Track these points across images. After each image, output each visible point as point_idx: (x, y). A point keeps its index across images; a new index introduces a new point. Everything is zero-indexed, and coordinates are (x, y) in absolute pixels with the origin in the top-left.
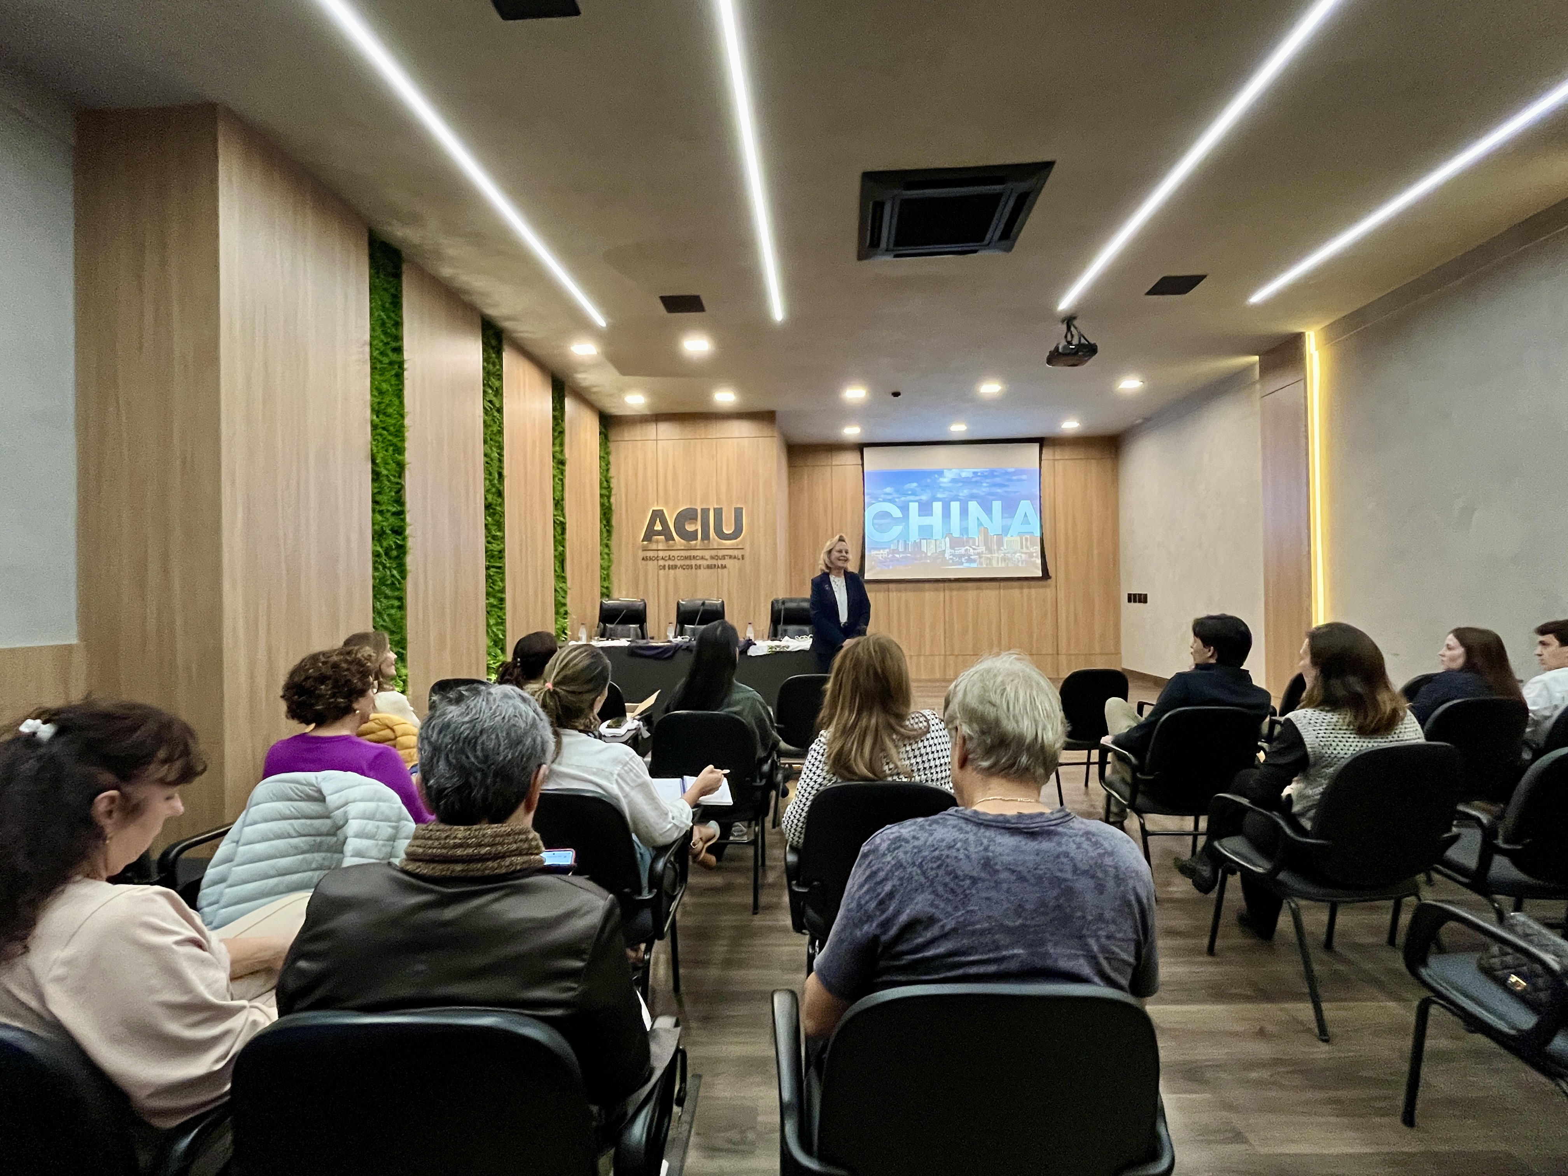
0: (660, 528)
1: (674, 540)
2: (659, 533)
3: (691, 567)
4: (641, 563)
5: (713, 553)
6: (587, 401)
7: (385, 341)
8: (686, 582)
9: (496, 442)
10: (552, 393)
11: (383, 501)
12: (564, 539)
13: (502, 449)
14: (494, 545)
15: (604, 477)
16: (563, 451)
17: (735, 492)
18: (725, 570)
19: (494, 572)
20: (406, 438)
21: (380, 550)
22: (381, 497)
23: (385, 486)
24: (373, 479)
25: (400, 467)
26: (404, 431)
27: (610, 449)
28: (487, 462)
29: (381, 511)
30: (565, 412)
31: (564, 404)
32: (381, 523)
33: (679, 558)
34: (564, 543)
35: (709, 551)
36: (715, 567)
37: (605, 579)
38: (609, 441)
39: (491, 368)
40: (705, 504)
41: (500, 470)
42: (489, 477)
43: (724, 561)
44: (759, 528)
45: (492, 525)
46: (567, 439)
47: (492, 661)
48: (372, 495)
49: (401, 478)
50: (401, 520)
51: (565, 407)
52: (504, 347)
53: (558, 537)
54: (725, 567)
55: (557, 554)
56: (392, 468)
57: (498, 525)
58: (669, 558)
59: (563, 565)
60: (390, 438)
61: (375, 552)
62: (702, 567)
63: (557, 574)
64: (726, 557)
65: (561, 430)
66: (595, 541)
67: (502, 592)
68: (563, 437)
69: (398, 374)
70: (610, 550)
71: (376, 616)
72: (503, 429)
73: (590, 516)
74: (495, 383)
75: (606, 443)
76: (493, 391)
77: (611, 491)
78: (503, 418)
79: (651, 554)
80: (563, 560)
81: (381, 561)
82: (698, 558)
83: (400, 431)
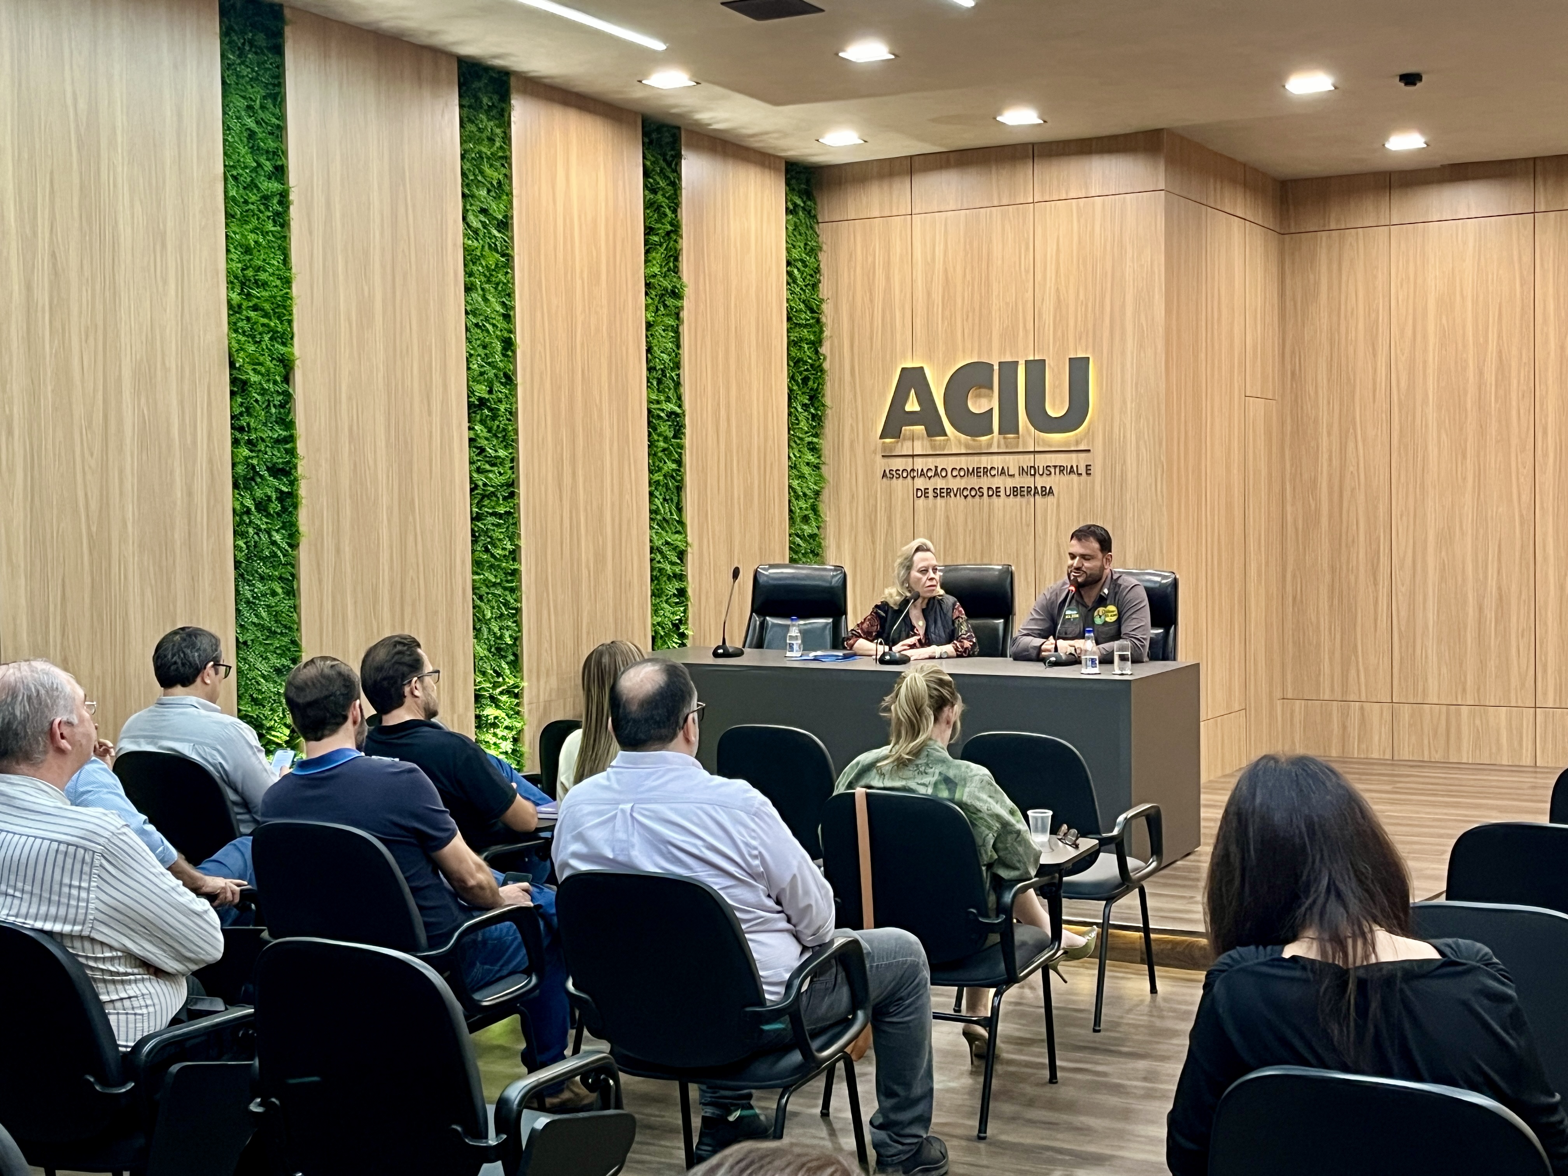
0: (916, 408)
1: (946, 435)
2: (912, 418)
3: (978, 492)
4: (880, 484)
6: (747, 149)
7: (255, 164)
8: (970, 527)
9: (498, 284)
10: (644, 157)
11: (252, 425)
12: (681, 447)
13: (509, 295)
14: (491, 475)
15: (804, 302)
16: (676, 270)
17: (1072, 323)
18: (1050, 498)
19: (493, 524)
20: (295, 317)
21: (249, 503)
22: (247, 419)
23: (257, 401)
24: (233, 393)
25: (285, 366)
26: (290, 306)
27: (820, 239)
28: (477, 325)
29: (250, 442)
30: (680, 188)
31: (677, 171)
32: (250, 461)
33: (955, 473)
34: (680, 455)
35: (1016, 457)
36: (1029, 492)
37: (806, 519)
38: (818, 223)
39: (484, 150)
40: (1008, 353)
41: (506, 335)
42: (481, 351)
43: (1049, 479)
44: (1124, 402)
45: (487, 439)
46: (686, 244)
47: (487, 685)
48: (232, 418)
49: (288, 383)
50: (287, 451)
51: (679, 178)
52: (512, 102)
53: (662, 444)
54: (1051, 492)
55: (658, 477)
56: (268, 371)
57: (504, 437)
58: (936, 474)
59: (675, 499)
60: (265, 321)
61: (238, 507)
62: (1002, 493)
63: (659, 517)
64: (1052, 470)
65: (669, 228)
66: (770, 442)
67: (514, 560)
68: (676, 241)
69: (277, 214)
70: (819, 457)
71: (243, 606)
72: (513, 257)
73: (758, 392)
74: (494, 175)
75: (812, 228)
76: (489, 191)
77: (821, 332)
78: (512, 238)
79: (898, 464)
80: (679, 489)
81: (250, 522)
82: (993, 472)
83: (285, 307)
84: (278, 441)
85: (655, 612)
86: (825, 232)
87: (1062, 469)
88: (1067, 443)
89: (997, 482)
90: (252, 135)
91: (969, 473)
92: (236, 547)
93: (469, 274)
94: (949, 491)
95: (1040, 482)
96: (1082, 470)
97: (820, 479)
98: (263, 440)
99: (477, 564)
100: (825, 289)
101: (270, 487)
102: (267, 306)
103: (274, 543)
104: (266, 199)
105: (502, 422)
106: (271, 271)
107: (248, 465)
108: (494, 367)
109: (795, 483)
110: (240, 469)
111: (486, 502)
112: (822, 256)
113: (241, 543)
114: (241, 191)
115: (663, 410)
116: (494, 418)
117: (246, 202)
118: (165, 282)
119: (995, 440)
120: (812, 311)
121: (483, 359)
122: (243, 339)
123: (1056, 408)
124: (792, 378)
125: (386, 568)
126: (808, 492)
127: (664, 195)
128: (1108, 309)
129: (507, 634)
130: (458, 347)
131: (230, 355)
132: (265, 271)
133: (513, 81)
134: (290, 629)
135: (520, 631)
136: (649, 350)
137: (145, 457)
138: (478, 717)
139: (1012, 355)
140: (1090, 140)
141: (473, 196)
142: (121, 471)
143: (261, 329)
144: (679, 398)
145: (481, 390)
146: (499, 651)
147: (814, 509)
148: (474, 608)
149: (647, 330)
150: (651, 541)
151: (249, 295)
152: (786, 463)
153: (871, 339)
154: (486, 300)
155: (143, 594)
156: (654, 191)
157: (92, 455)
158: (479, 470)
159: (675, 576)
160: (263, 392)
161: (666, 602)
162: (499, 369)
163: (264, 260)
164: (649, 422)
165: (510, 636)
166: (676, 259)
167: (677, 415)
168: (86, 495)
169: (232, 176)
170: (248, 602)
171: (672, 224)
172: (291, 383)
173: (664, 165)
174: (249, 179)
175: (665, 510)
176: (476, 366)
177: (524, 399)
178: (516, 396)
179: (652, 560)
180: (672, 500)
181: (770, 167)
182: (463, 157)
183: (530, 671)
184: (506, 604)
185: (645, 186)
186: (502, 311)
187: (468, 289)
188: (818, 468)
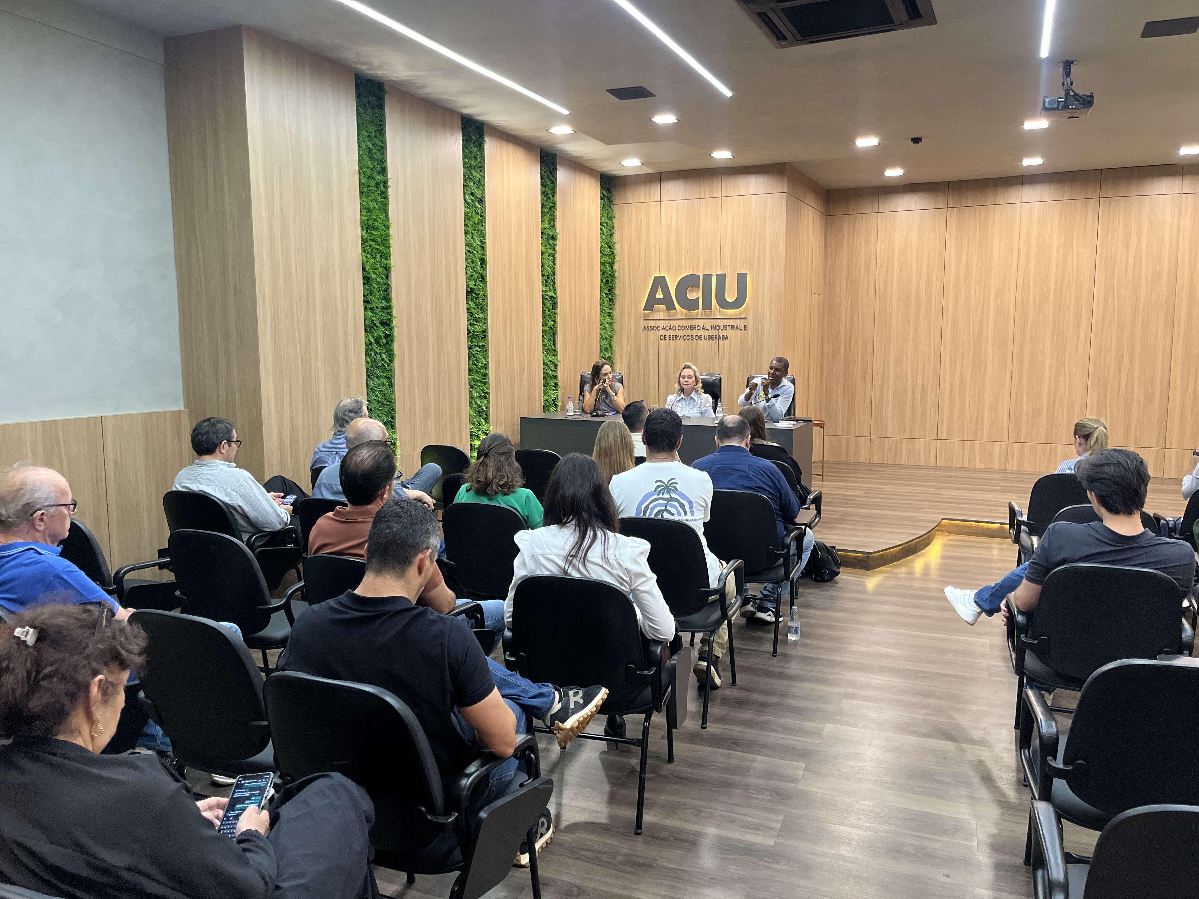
0: (662, 296)
1: (675, 309)
2: (660, 301)
3: (691, 338)
4: (642, 333)
5: (715, 323)
6: (584, 167)
7: (372, 166)
8: (686, 354)
9: (478, 231)
10: (541, 169)
11: (373, 300)
12: (555, 313)
13: (483, 237)
14: (476, 326)
15: (606, 243)
16: (553, 226)
18: (726, 341)
19: (477, 351)
20: (391, 245)
21: (372, 339)
22: (371, 297)
23: (374, 288)
24: (364, 284)
25: (387, 270)
26: (389, 240)
27: (614, 212)
28: (469, 251)
29: (372, 309)
30: (556, 185)
31: (555, 177)
32: (372, 318)
34: (555, 317)
36: (716, 338)
37: (606, 349)
38: (613, 204)
39: (473, 163)
40: (707, 271)
41: (482, 257)
42: (471, 265)
44: (764, 295)
45: (474, 308)
46: (559, 213)
47: (475, 430)
48: (364, 296)
49: (387, 279)
50: (388, 313)
51: (556, 180)
52: (486, 139)
53: (548, 312)
54: (727, 338)
55: (546, 328)
56: (379, 272)
57: (481, 307)
58: (670, 328)
60: (378, 247)
61: (368, 341)
63: (546, 348)
64: (728, 327)
65: (552, 205)
66: (592, 312)
67: (486, 368)
68: (554, 212)
69: (383, 192)
70: (612, 320)
71: (370, 392)
72: (485, 218)
73: (587, 287)
74: (477, 175)
75: (610, 207)
76: (474, 184)
77: (614, 258)
78: (485, 208)
80: (554, 334)
81: (373, 349)
82: (698, 328)
83: (386, 240)
84: (383, 308)
85: (545, 395)
86: (616, 209)
87: (732, 327)
88: (735, 314)
89: (700, 333)
90: (370, 151)
91: (686, 328)
92: (367, 362)
94: (676, 337)
96: (742, 327)
97: (613, 330)
98: (377, 307)
99: (471, 370)
100: (616, 238)
101: (381, 331)
102: (379, 240)
103: (383, 359)
104: (378, 184)
105: (481, 300)
106: (380, 221)
107: (370, 320)
108: (477, 273)
109: (602, 332)
110: (368, 322)
111: (474, 340)
112: (615, 221)
113: (369, 360)
114: (366, 180)
115: (548, 295)
116: (477, 298)
117: (368, 186)
118: (333, 226)
119: (700, 312)
120: (610, 248)
121: (472, 269)
122: (369, 256)
123: (730, 298)
124: (602, 280)
125: (432, 373)
126: (607, 336)
127: (549, 189)
128: (757, 250)
129: (483, 405)
130: (462, 263)
131: (363, 264)
132: (377, 221)
133: (486, 128)
135: (489, 403)
136: (542, 266)
137: (325, 316)
138: (471, 445)
139: (709, 271)
140: (750, 167)
141: (468, 186)
142: (315, 322)
143: (376, 251)
144: (555, 290)
145: (472, 284)
146: (479, 413)
147: (610, 345)
148: (469, 392)
149: (542, 255)
150: (543, 360)
151: (371, 233)
152: (599, 323)
153: (639, 262)
154: (473, 238)
156: (545, 186)
157: (301, 313)
159: (553, 376)
160: (377, 283)
161: (550, 389)
162: (479, 274)
163: (377, 216)
164: (543, 301)
165: (485, 405)
166: (554, 221)
167: (554, 298)
168: (299, 334)
169: (362, 172)
170: (372, 389)
171: (552, 202)
172: (389, 279)
173: (549, 173)
174: (369, 174)
175: (548, 343)
176: (470, 272)
177: (490, 289)
178: (486, 287)
179: (543, 369)
180: (552, 340)
181: (595, 176)
182: (464, 166)
183: (493, 423)
184: (483, 390)
185: (542, 183)
186: (480, 244)
187: (466, 233)
188: (612, 325)
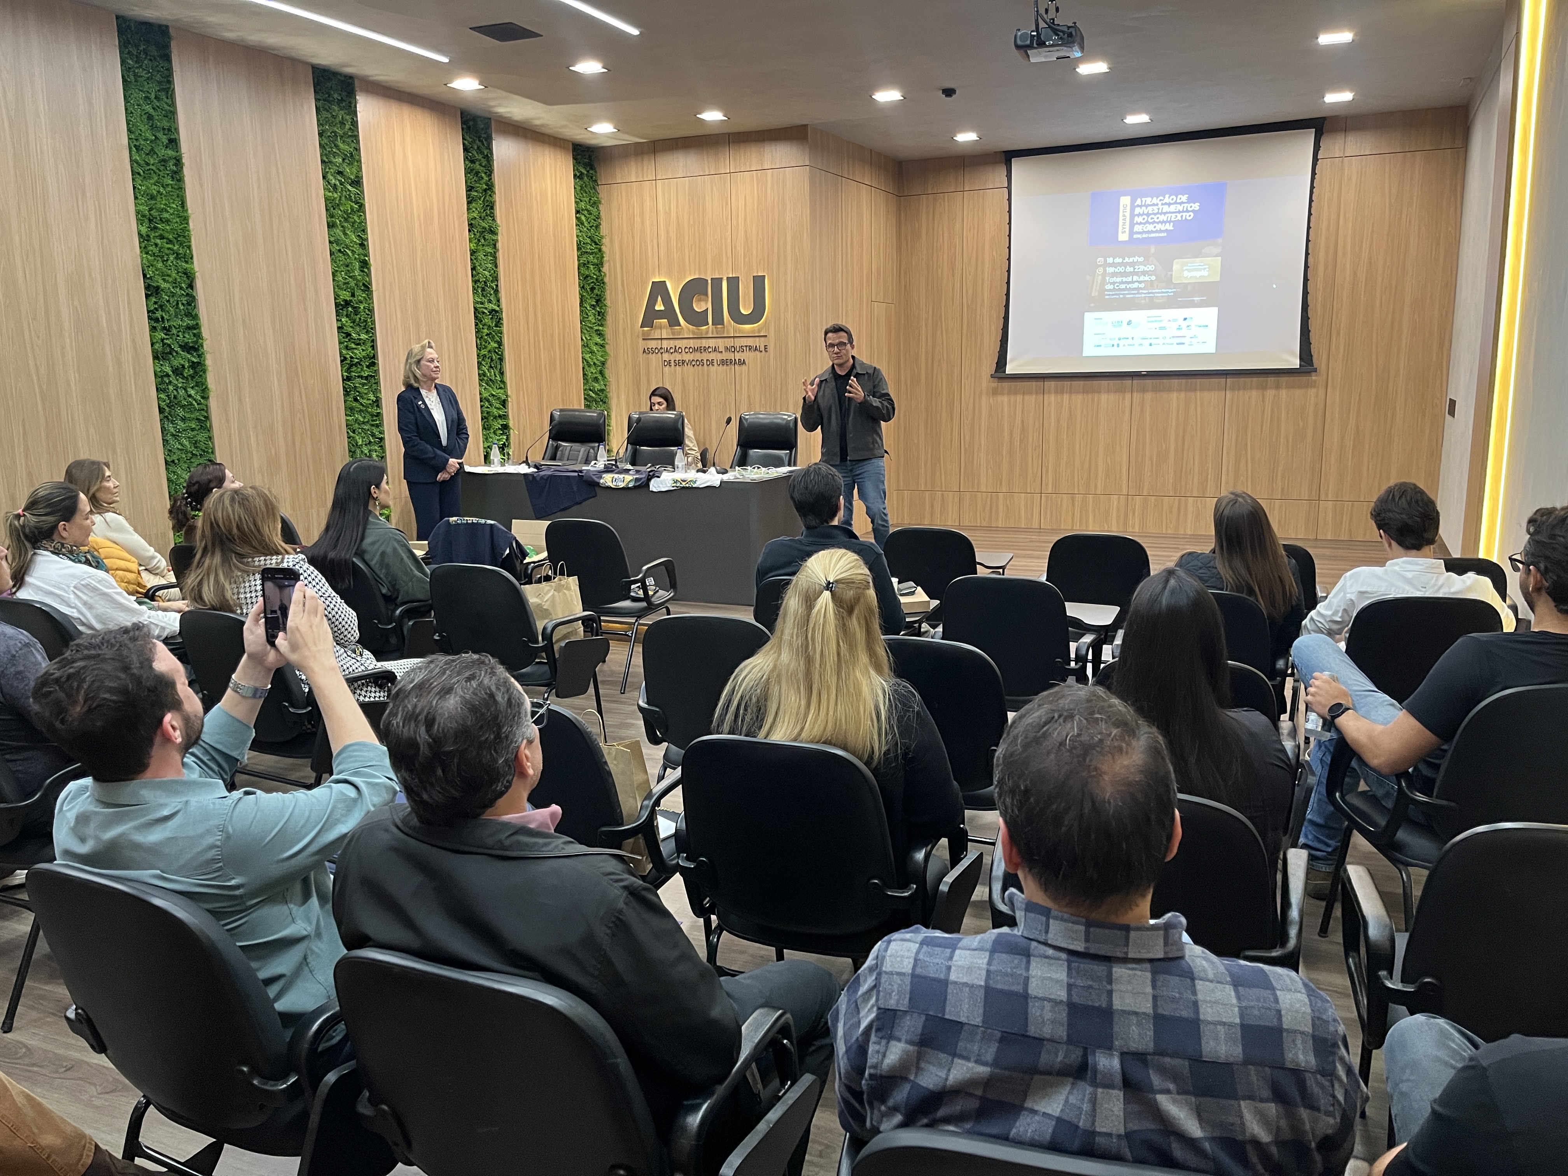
1: (680, 325)
2: (660, 315)
3: (701, 363)
4: (641, 357)
5: (730, 343)
6: (543, 134)
7: (153, 138)
8: (696, 384)
9: (354, 223)
10: (463, 139)
11: (166, 317)
12: (501, 332)
13: (363, 231)
14: (356, 351)
15: (588, 238)
16: (492, 215)
17: (755, 252)
18: (743, 367)
19: (359, 383)
20: (193, 243)
21: (168, 370)
22: (160, 313)
23: (168, 301)
24: (147, 296)
25: (188, 277)
26: (189, 235)
27: (600, 196)
28: (340, 251)
29: (164, 328)
30: (492, 161)
31: (490, 148)
32: (165, 341)
33: (687, 350)
34: (500, 338)
35: (723, 340)
36: (731, 362)
37: (596, 380)
38: (598, 185)
39: (336, 130)
40: (716, 272)
41: (362, 257)
42: (343, 268)
43: (743, 354)
44: (786, 305)
45: (352, 327)
46: (499, 198)
48: (149, 312)
49: (191, 289)
50: (194, 335)
51: (492, 154)
52: (358, 97)
53: (486, 331)
54: (744, 362)
55: (483, 352)
56: (176, 279)
57: (365, 326)
58: (675, 351)
59: (499, 367)
60: (170, 246)
61: (159, 372)
62: (715, 363)
63: (486, 378)
64: (745, 348)
65: (485, 187)
66: (567, 330)
68: (491, 196)
69: (175, 172)
70: (604, 340)
71: (169, 437)
72: (364, 205)
73: (557, 296)
74: (346, 148)
75: (594, 188)
76: (344, 160)
77: (602, 257)
78: (363, 192)
79: (653, 344)
80: (501, 360)
81: (170, 382)
82: (709, 350)
83: (184, 237)
84: (189, 328)
85: (486, 439)
86: (602, 192)
87: (750, 348)
88: (753, 331)
89: (712, 356)
90: (150, 117)
91: (695, 350)
92: (159, 398)
93: (332, 216)
94: (683, 362)
95: (738, 356)
96: (762, 349)
97: (605, 354)
98: (175, 327)
99: (349, 410)
100: (604, 229)
101: (182, 359)
102: (171, 237)
103: (190, 396)
104: (164, 161)
105: (363, 314)
106: (171, 211)
107: (164, 344)
108: (356, 279)
109: (587, 356)
110: (158, 346)
111: (354, 369)
112: (601, 207)
113: (162, 396)
114: (143, 156)
115: (486, 308)
116: (355, 314)
117: (148, 164)
118: (87, 219)
119: (710, 328)
120: (596, 244)
121: (346, 274)
122: (153, 258)
124: (582, 288)
125: (279, 412)
126: (598, 363)
127: (480, 165)
128: (776, 245)
129: (374, 455)
130: (325, 266)
131: (143, 269)
132: (167, 212)
133: (357, 83)
134: (207, 452)
135: (384, 452)
136: (473, 269)
137: (80, 338)
139: (718, 273)
140: (763, 131)
141: (330, 162)
143: (167, 252)
144: (498, 301)
145: (345, 295)
147: (601, 372)
148: (349, 438)
149: (471, 255)
150: (480, 394)
151: (156, 228)
152: (580, 343)
153: (634, 262)
154: (345, 234)
155: (87, 431)
156: (473, 162)
157: (38, 337)
158: (347, 348)
159: (500, 416)
160: (173, 295)
161: (495, 433)
162: (358, 281)
163: (165, 205)
164: (476, 317)
166: (492, 208)
167: (496, 312)
168: (36, 364)
169: (135, 146)
170: (173, 435)
171: (487, 185)
172: (194, 289)
173: (477, 144)
174: (148, 148)
175: (491, 374)
176: (341, 279)
177: (378, 301)
178: (372, 298)
179: (482, 407)
180: (496, 367)
181: (560, 147)
182: (321, 135)
184: (373, 435)
185: (466, 158)
186: (358, 241)
187: (331, 226)
188: (604, 347)
